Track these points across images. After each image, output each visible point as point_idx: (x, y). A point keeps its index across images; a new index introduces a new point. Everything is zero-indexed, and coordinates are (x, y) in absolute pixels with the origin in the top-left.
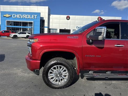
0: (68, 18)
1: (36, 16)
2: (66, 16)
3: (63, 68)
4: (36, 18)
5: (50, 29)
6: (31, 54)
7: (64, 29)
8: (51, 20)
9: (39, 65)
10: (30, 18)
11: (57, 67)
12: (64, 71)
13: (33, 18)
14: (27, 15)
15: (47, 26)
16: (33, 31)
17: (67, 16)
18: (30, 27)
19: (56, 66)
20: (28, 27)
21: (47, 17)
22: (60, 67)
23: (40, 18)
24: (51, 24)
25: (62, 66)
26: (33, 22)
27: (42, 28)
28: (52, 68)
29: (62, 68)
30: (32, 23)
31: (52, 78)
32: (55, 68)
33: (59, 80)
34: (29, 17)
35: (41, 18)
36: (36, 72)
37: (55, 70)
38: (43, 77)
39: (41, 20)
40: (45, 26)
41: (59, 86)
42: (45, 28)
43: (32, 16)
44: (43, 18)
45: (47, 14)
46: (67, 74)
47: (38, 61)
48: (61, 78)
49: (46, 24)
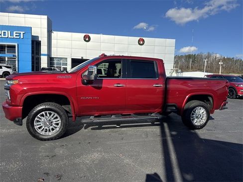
0: (87, 39)
1: (22, 33)
2: (83, 35)
3: (54, 115)
4: (22, 37)
5: (53, 58)
6: (11, 100)
7: (81, 58)
8: (53, 42)
9: (21, 112)
10: (9, 37)
11: (46, 114)
12: (55, 119)
13: (15, 37)
14: (3, 32)
15: (46, 53)
16: (17, 62)
17: (85, 34)
18: (11, 55)
19: (43, 113)
20: (7, 55)
21: (47, 36)
22: (50, 114)
23: (30, 37)
24: (53, 49)
25: (52, 112)
26: (16, 44)
27: (36, 56)
28: (38, 116)
29: (52, 115)
30: (14, 47)
31: (40, 128)
32: (42, 115)
33: (49, 130)
34: (8, 34)
35: (33, 37)
36: (18, 122)
37: (43, 118)
38: (28, 127)
39: (33, 42)
40: (42, 53)
41: (49, 137)
42: (42, 57)
43: (15, 32)
44: (38, 37)
45: (47, 29)
46: (60, 122)
47: (20, 107)
48: (51, 127)
49: (44, 49)
